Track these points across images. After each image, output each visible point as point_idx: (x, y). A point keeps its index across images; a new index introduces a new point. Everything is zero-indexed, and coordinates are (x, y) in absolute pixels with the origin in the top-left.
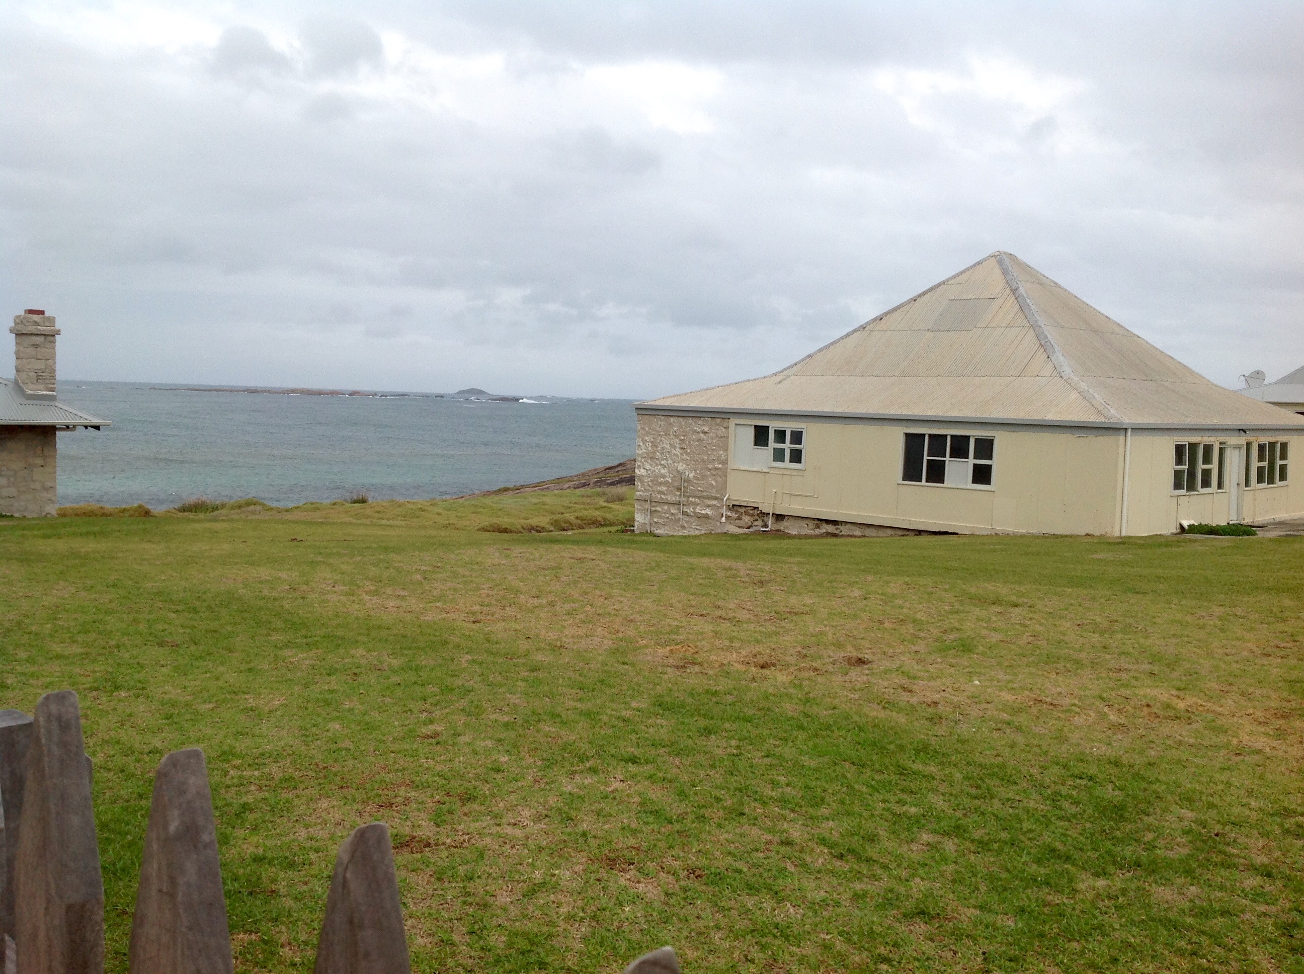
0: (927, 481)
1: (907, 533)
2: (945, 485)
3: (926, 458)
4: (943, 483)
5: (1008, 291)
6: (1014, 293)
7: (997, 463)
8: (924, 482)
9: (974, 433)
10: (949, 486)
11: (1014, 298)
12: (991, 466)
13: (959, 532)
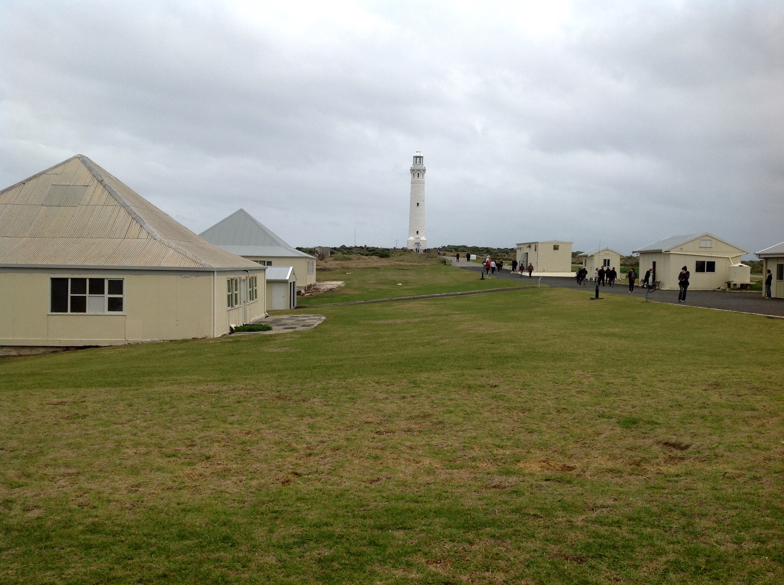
0: (71, 312)
1: (56, 350)
2: (87, 313)
3: (70, 295)
4: (85, 312)
5: (96, 181)
6: (101, 184)
7: (126, 296)
8: (69, 312)
9: (108, 277)
10: (90, 314)
11: (102, 187)
12: (122, 298)
13: (100, 345)
